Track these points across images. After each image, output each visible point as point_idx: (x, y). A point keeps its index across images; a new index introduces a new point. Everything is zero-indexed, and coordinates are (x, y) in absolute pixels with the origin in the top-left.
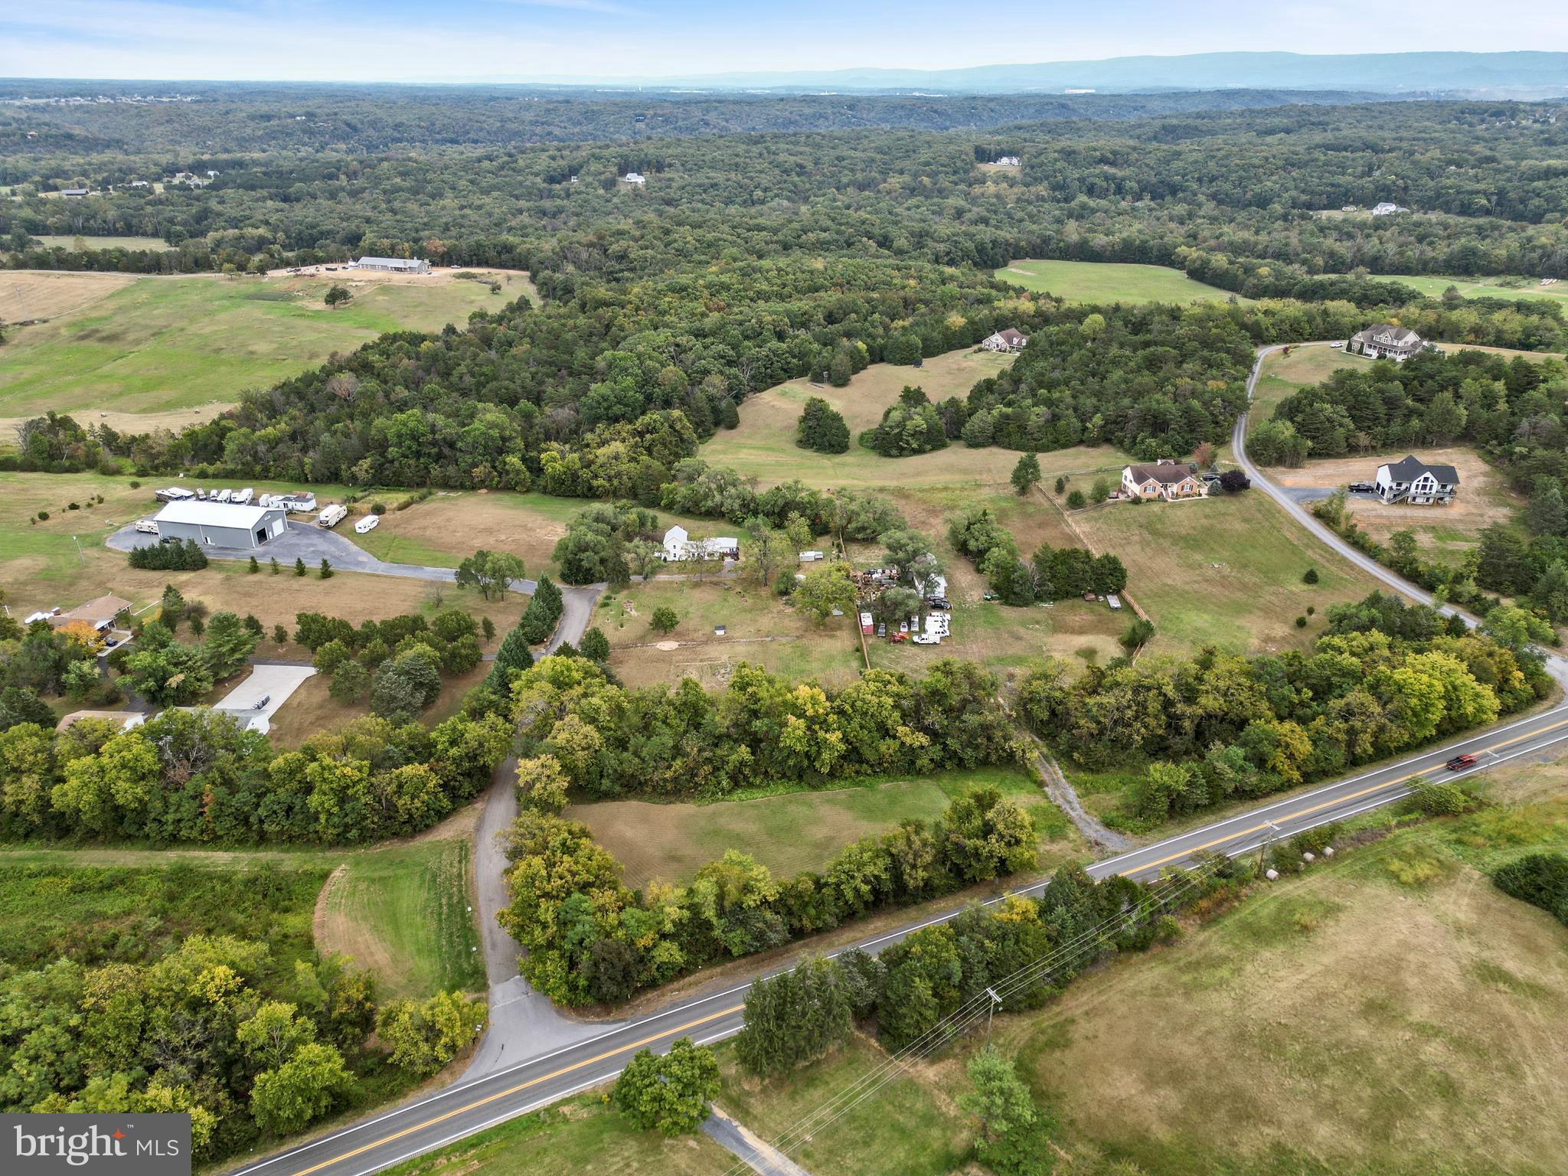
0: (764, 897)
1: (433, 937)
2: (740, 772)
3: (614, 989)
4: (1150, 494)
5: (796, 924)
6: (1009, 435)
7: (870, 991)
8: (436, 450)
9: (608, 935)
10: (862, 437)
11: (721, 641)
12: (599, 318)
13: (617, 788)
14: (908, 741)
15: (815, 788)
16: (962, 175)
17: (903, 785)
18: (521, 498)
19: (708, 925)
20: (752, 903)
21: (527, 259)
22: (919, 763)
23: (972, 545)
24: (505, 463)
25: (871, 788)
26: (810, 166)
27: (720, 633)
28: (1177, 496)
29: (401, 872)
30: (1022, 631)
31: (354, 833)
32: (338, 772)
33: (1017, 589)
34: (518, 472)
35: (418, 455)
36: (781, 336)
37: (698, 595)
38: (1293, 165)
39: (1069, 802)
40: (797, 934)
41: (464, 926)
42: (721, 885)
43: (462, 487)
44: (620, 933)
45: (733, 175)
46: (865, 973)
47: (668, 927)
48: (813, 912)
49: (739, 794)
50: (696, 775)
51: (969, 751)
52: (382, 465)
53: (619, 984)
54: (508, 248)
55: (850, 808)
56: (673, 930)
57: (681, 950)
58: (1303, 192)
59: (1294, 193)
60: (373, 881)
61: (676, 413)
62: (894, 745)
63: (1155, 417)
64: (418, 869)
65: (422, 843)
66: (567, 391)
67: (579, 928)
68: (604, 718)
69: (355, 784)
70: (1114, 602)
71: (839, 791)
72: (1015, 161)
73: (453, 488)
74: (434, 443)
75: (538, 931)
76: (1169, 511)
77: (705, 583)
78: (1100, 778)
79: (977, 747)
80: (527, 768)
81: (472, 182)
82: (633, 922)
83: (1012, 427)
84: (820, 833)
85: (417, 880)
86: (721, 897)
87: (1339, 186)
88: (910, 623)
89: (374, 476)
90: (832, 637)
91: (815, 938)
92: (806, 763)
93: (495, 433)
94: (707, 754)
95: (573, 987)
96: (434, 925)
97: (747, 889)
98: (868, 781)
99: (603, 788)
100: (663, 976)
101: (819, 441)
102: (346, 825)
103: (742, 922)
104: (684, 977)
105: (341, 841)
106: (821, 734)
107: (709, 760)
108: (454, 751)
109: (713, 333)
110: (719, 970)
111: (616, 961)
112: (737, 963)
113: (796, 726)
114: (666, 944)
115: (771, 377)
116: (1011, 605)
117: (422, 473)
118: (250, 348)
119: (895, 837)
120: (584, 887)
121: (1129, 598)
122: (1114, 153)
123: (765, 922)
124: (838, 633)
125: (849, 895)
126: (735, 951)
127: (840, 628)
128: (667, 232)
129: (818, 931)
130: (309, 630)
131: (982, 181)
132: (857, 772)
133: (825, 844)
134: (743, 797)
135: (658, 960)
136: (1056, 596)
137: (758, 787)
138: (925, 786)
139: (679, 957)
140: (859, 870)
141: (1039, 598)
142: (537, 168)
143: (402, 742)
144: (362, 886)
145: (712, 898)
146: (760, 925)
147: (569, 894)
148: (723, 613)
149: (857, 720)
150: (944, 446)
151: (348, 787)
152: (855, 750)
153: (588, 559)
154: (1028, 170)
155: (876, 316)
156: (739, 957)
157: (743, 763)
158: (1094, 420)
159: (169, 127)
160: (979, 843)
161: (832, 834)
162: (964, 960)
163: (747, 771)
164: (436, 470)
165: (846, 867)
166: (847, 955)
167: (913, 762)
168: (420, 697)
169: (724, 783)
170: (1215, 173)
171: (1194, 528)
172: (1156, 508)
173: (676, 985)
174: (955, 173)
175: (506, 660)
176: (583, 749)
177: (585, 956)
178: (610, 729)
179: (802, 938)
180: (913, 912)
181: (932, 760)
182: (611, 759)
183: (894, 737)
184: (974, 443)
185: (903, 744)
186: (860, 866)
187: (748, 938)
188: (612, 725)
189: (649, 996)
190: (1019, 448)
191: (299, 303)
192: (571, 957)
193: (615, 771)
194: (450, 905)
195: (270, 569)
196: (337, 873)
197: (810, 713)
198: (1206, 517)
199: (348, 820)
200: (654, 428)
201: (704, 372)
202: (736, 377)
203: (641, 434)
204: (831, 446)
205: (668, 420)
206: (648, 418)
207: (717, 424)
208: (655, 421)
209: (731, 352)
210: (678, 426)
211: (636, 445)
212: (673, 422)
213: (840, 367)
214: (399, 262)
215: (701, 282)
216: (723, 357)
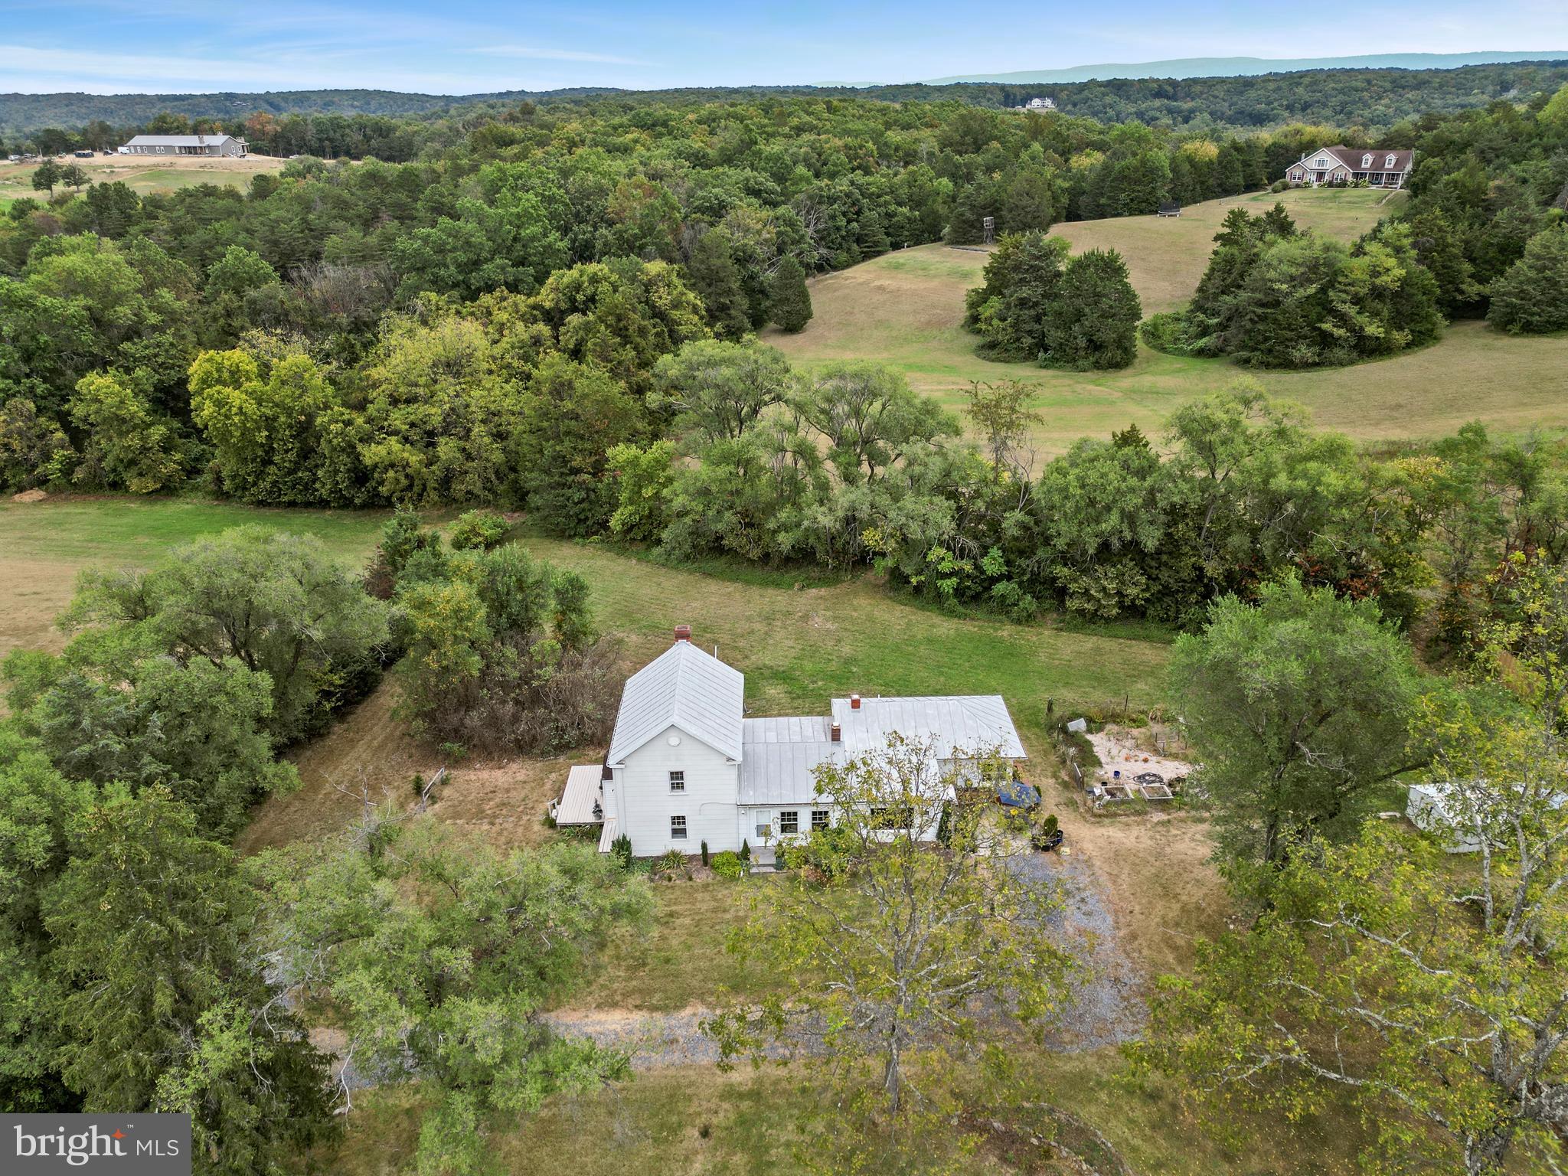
21: (410, 144)
36: (865, 171)
61: (655, 268)
115: (860, 240)
200: (592, 299)
201: (717, 211)
202: (790, 223)
203: (554, 318)
204: (1095, 346)
205: (633, 279)
206: (574, 273)
207: (758, 323)
208: (595, 280)
209: (771, 185)
210: (662, 298)
211: (537, 341)
212: (648, 286)
213: (1026, 201)
214: (192, 141)
215: (691, 117)
216: (756, 193)
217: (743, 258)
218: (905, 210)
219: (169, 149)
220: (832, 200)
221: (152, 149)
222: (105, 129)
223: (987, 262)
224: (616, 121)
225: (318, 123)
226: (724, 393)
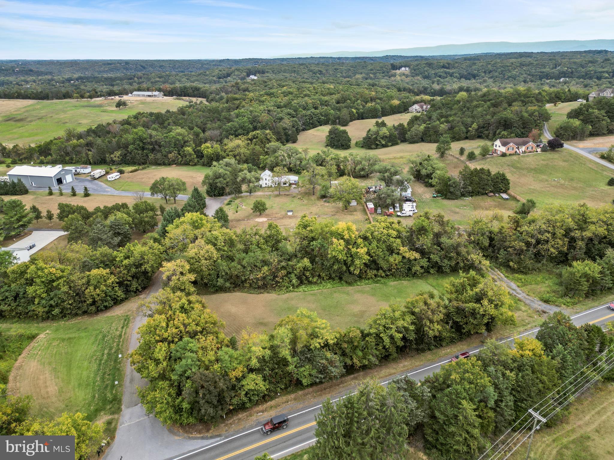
0: (327, 340)
1: (92, 375)
2: (304, 274)
3: (211, 411)
4: (511, 151)
5: (349, 362)
6: (430, 136)
7: (419, 412)
8: (152, 147)
9: (207, 368)
10: (357, 143)
11: (290, 217)
12: (234, 104)
13: (228, 284)
14: (407, 255)
15: (349, 284)
16: (386, 74)
17: (405, 283)
18: (191, 168)
19: (284, 362)
20: (318, 346)
21: (205, 93)
22: (414, 269)
23: (424, 172)
24: (184, 151)
25: (385, 283)
26: (324, 71)
27: (290, 214)
28: (525, 152)
29: (83, 334)
30: (457, 210)
31: (56, 311)
32: (46, 271)
33: (452, 189)
34: (190, 155)
35: (143, 149)
36: (316, 108)
37: (278, 199)
38: (523, 66)
39: (514, 290)
40: (350, 370)
41: (115, 368)
42: (294, 331)
43: (164, 164)
44: (216, 367)
45: (293, 74)
46: (414, 397)
47: (254, 363)
48: (360, 354)
49: (302, 288)
50: (277, 277)
51: (446, 261)
52: (125, 154)
53: (215, 407)
54: (197, 89)
55: (373, 295)
56: (258, 365)
57: (265, 380)
58: (529, 75)
59: (525, 76)
60: (63, 340)
61: (268, 131)
62: (399, 258)
63: (505, 121)
64: (95, 333)
65: (102, 317)
66: (217, 125)
67: (184, 362)
68: (220, 243)
69: (58, 279)
70: (505, 196)
71: (365, 286)
72: (407, 69)
73: (159, 165)
74: (151, 143)
75: (152, 366)
76: (522, 159)
77: (282, 195)
78: (529, 277)
79: (450, 259)
80: (168, 267)
81: (187, 79)
82: (227, 357)
83: (431, 132)
84: (356, 309)
85: (92, 339)
86: (294, 341)
87: (544, 72)
88: (394, 207)
89: (122, 160)
90: (351, 215)
91: (361, 373)
92: (344, 268)
93: (180, 138)
94: (283, 264)
95: (178, 410)
96: (95, 367)
97: (313, 335)
98: (383, 280)
99: (219, 284)
100: (250, 400)
101: (336, 143)
102: (51, 306)
103: (309, 360)
104: (266, 402)
105: (48, 317)
106: (354, 250)
107: (283, 268)
108: (126, 262)
109: (285, 106)
110: (293, 396)
111: (212, 388)
112: (306, 391)
113: (338, 245)
114: (252, 376)
115: (312, 124)
116: (449, 199)
117: (145, 158)
118: (79, 122)
119: (417, 301)
120: (193, 335)
121: (513, 194)
122: (449, 64)
123: (327, 359)
124: (355, 213)
125: (387, 341)
126: (305, 381)
127: (355, 211)
128: (266, 82)
129: (364, 367)
130: (64, 211)
131: (394, 75)
132: (375, 276)
133: (362, 314)
134: (306, 289)
135: (246, 388)
136: (472, 194)
137: (315, 283)
138: (419, 283)
139: (262, 386)
140: (392, 323)
141: (463, 195)
142: (213, 74)
143: (97, 259)
144: (55, 343)
145: (287, 341)
146: (324, 361)
147: (181, 338)
148: (292, 206)
149: (374, 244)
150: (397, 144)
151: (53, 281)
152: (374, 262)
153: (220, 183)
154: (413, 71)
155: (359, 101)
156: (307, 386)
157: (305, 269)
158: (473, 126)
159: (71, 68)
160: (477, 306)
161: (364, 309)
162: (496, 386)
163: (308, 274)
164: (151, 156)
165: (383, 322)
166: (397, 382)
167: (410, 269)
168: (117, 240)
169: (294, 281)
170: (491, 69)
171: (538, 165)
172: (515, 158)
173: (260, 408)
174: (383, 73)
175: (167, 220)
176: (206, 259)
177: (188, 384)
178: (224, 251)
179: (352, 373)
180: (428, 355)
181: (422, 267)
182: (224, 265)
183: (398, 254)
184: (413, 141)
185: (404, 257)
186: (394, 320)
187: (314, 372)
188: (226, 248)
189: (240, 416)
190: (435, 142)
191: (105, 108)
192: (179, 386)
193: (227, 273)
194: (109, 354)
195: (58, 194)
196: (42, 336)
197: (347, 237)
198: (543, 160)
199: (52, 302)
200: (257, 137)
201: (281, 119)
202: (296, 122)
203: (251, 140)
204: (343, 146)
205: (264, 134)
206: (254, 133)
207: (287, 141)
208: (258, 134)
209: (293, 113)
210: (269, 137)
211: (248, 144)
212: (266, 135)
213: (344, 117)
214: (150, 93)
215: (280, 92)
216: (290, 115)
217: (285, 129)
218: (323, 117)
219: (144, 96)
220: (306, 116)
221: (139, 95)
222: (125, 89)
223: (329, 130)
224: (261, 93)
225: (180, 87)
226: (274, 149)
